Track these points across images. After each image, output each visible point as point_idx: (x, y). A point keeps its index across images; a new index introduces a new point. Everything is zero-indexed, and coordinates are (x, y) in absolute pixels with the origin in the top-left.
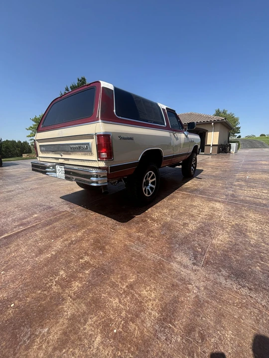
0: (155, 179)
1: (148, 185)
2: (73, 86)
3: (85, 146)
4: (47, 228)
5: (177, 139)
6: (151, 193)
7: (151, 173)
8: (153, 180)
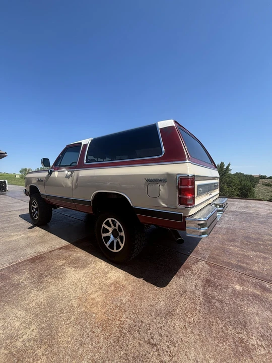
4: (245, 265)
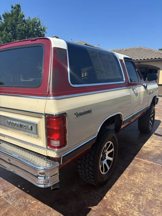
0: (113, 150)
1: (105, 158)
2: (6, 14)
3: (30, 126)
5: (137, 94)
6: (108, 168)
7: (109, 143)
8: (111, 151)
